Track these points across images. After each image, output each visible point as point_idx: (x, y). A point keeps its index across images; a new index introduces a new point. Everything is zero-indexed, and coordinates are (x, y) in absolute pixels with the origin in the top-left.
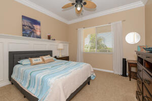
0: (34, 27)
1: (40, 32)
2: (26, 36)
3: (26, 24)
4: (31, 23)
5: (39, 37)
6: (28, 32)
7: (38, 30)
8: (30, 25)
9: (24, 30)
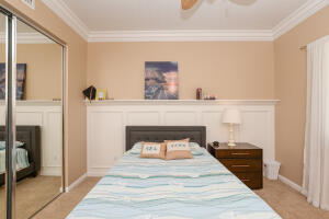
0: (164, 77)
1: (177, 85)
2: (149, 98)
3: (150, 75)
4: (160, 72)
5: (174, 97)
6: (153, 91)
7: (173, 83)
8: (157, 76)
9: (146, 87)
